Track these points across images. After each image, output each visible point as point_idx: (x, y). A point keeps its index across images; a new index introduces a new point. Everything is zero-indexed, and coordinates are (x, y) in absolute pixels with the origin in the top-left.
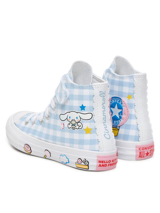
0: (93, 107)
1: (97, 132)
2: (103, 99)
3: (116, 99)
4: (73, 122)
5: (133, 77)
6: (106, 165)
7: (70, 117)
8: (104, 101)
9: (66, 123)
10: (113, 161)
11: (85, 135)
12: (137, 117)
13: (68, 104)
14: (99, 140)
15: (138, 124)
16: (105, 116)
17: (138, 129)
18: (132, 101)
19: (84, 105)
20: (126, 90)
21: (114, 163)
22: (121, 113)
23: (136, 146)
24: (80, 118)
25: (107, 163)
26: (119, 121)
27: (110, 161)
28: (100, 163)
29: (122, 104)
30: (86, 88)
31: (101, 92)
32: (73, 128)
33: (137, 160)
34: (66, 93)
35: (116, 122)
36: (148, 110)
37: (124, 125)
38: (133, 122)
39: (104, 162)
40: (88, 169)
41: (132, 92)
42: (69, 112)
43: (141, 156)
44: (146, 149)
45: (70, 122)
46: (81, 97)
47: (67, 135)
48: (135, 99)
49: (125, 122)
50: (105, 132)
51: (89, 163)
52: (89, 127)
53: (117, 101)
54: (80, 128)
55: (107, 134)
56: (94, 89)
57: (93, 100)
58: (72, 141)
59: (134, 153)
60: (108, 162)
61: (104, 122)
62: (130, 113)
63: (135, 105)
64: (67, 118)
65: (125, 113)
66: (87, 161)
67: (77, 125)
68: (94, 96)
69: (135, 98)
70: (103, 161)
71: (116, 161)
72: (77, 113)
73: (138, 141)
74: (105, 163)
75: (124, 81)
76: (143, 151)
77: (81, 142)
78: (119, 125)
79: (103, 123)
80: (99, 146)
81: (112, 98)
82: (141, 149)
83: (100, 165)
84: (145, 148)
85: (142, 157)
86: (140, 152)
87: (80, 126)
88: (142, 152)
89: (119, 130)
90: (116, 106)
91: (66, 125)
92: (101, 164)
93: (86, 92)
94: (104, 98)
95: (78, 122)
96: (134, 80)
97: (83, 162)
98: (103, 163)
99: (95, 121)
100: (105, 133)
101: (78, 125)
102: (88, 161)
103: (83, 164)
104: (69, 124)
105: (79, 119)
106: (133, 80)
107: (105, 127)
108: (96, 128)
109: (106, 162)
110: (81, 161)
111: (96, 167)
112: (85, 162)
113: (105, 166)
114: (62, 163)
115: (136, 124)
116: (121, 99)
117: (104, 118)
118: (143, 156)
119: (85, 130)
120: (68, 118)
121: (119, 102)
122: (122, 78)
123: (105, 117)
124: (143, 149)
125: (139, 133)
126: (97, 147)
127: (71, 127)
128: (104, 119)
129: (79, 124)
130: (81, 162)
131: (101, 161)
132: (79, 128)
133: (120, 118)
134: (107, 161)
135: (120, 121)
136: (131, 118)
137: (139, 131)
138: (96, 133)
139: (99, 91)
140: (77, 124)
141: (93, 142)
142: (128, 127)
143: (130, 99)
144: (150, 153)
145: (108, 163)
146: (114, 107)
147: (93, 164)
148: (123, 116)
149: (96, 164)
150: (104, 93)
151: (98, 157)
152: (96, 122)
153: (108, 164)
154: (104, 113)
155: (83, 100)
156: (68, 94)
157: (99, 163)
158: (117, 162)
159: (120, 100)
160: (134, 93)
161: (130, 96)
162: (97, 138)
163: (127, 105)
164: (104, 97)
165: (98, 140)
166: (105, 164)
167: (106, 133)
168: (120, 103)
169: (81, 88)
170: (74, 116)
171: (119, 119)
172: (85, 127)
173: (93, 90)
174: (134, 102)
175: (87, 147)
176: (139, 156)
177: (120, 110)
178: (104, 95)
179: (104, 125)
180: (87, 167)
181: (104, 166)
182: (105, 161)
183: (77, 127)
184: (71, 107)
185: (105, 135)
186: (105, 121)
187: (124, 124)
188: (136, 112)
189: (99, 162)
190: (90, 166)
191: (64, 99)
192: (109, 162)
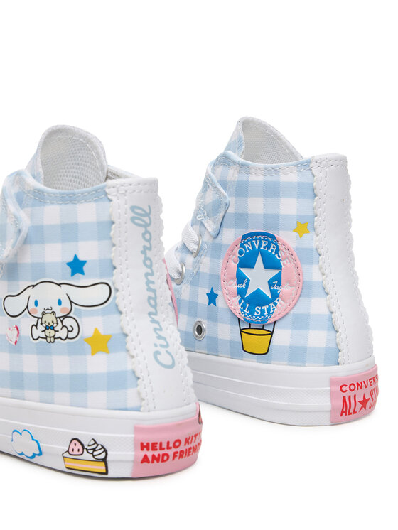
0: (111, 261)
1: (129, 346)
2: (143, 235)
3: (255, 240)
4: (49, 319)
5: (311, 165)
6: (165, 458)
7: (36, 303)
8: (149, 241)
9: (26, 322)
10: (187, 441)
11: (89, 357)
12: (327, 290)
13: (28, 259)
14: (138, 374)
15: (332, 313)
16: (154, 291)
17: (333, 328)
18: (310, 240)
19: (81, 258)
20: (289, 207)
21: (190, 448)
22: (276, 282)
23: (330, 379)
24: (71, 302)
25: (169, 448)
26: (271, 305)
27: (179, 441)
28: (145, 452)
29: (277, 252)
30: (84, 198)
31: (137, 210)
32: (48, 339)
33: (334, 423)
34: (17, 220)
35: (262, 311)
36: (356, 268)
37: (290, 317)
38: (317, 306)
39: (158, 446)
40: (107, 473)
41: (310, 213)
42: (33, 286)
43: (345, 412)
44: (361, 388)
45: (38, 318)
46: (69, 232)
47: (30, 363)
48: (318, 235)
49: (293, 308)
50: (156, 345)
51: (107, 454)
52: (102, 332)
53: (260, 246)
54: (71, 335)
55: (163, 350)
56: (110, 200)
57: (111, 238)
58: (47, 383)
59: (325, 402)
60: (171, 445)
61: (153, 310)
62: (306, 278)
63: (321, 251)
64: (27, 307)
65: (289, 281)
66: (100, 447)
67: (60, 325)
68: (113, 223)
69: (318, 231)
70: (154, 445)
71: (197, 442)
72: (59, 285)
73: (335, 364)
74: (161, 449)
75: (281, 180)
76: (352, 394)
77: (79, 384)
78: (271, 320)
79: (150, 314)
80: (139, 394)
81: (244, 237)
82: (347, 388)
83: (145, 459)
84: (358, 384)
85: (350, 414)
86: (344, 398)
87: (70, 329)
88: (350, 397)
89: (272, 333)
90: (259, 261)
91: (25, 331)
92: (150, 454)
93: (87, 213)
94: (147, 232)
95: (65, 317)
96: (314, 176)
97: (87, 450)
98: (154, 449)
99: (121, 308)
100: (156, 349)
101: (63, 326)
102: (103, 447)
103: (87, 456)
104: (36, 326)
105: (66, 304)
106: (310, 176)
107: (155, 330)
108: (127, 331)
109: (164, 445)
110: (79, 446)
111: (131, 465)
112: (94, 450)
113: (163, 461)
114: (19, 457)
115: (327, 312)
116: (274, 238)
117: (150, 298)
118: (352, 411)
119: (89, 340)
120: (31, 306)
121: (269, 249)
122: (276, 171)
123: (153, 296)
124: (352, 387)
125: (336, 337)
126: (131, 396)
127: (43, 335)
128: (152, 302)
129: (67, 322)
130: (81, 452)
131: (148, 444)
132: (67, 338)
133: (275, 295)
134: (168, 443)
135: (275, 304)
136: (309, 295)
137: (337, 332)
138: (128, 351)
139: (128, 207)
140: (62, 321)
141: (118, 381)
142: (303, 323)
143: (306, 236)
144: (370, 401)
145: (173, 450)
146: (251, 266)
147: (123, 455)
148: (284, 290)
149: (133, 453)
150: (148, 215)
151: (137, 430)
152: (123, 310)
153: (171, 452)
154: (148, 282)
155: (75, 239)
156: (26, 223)
157: (142, 449)
158: (199, 444)
159: (271, 239)
160: (316, 216)
161: (305, 225)
162: (129, 367)
163: (295, 253)
164: (146, 225)
165: (134, 372)
166: (161, 452)
167: (159, 349)
168: (272, 250)
169: (69, 199)
170: (48, 296)
171: (272, 301)
172: (87, 331)
173: (107, 203)
174: (317, 243)
175: (98, 398)
176: (342, 412)
177: (274, 273)
178: (146, 219)
179: (153, 321)
180: (101, 468)
181: (158, 461)
182: (161, 443)
183: (63, 333)
184: (39, 268)
185: (156, 354)
186: (155, 307)
187: (287, 314)
188: (323, 274)
189: (143, 447)
190: (113, 461)
191: (12, 241)
192: (175, 447)
